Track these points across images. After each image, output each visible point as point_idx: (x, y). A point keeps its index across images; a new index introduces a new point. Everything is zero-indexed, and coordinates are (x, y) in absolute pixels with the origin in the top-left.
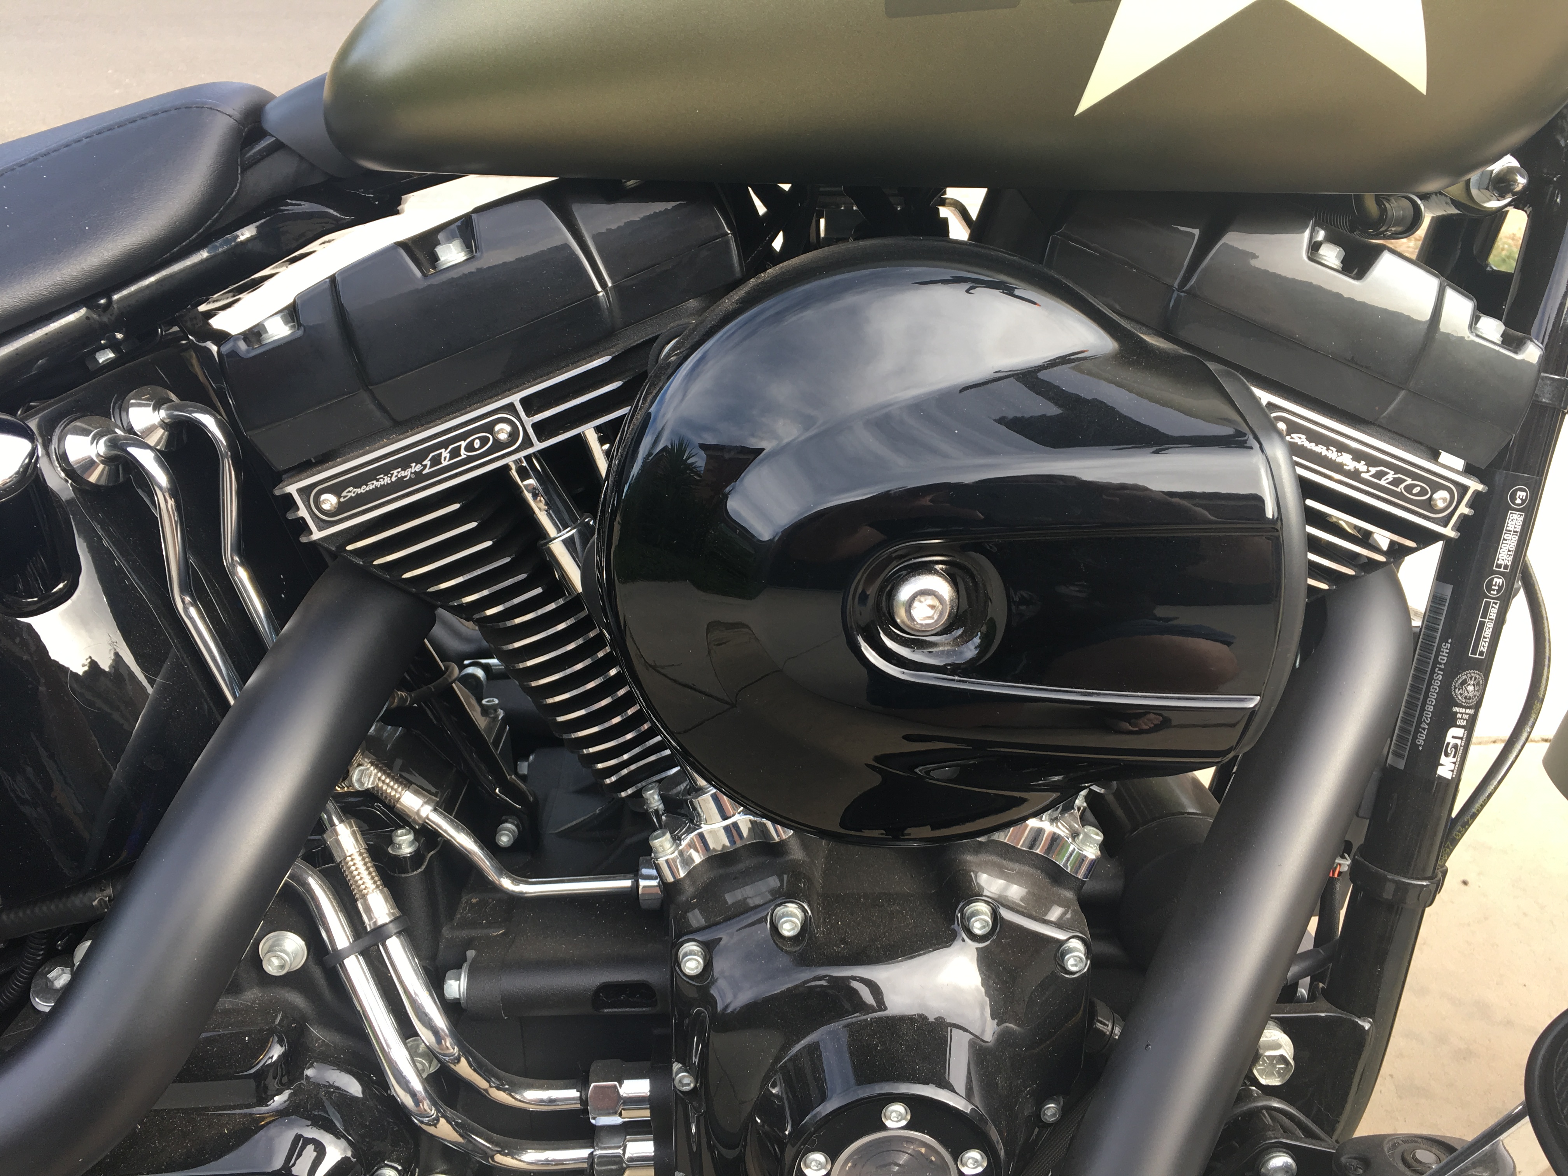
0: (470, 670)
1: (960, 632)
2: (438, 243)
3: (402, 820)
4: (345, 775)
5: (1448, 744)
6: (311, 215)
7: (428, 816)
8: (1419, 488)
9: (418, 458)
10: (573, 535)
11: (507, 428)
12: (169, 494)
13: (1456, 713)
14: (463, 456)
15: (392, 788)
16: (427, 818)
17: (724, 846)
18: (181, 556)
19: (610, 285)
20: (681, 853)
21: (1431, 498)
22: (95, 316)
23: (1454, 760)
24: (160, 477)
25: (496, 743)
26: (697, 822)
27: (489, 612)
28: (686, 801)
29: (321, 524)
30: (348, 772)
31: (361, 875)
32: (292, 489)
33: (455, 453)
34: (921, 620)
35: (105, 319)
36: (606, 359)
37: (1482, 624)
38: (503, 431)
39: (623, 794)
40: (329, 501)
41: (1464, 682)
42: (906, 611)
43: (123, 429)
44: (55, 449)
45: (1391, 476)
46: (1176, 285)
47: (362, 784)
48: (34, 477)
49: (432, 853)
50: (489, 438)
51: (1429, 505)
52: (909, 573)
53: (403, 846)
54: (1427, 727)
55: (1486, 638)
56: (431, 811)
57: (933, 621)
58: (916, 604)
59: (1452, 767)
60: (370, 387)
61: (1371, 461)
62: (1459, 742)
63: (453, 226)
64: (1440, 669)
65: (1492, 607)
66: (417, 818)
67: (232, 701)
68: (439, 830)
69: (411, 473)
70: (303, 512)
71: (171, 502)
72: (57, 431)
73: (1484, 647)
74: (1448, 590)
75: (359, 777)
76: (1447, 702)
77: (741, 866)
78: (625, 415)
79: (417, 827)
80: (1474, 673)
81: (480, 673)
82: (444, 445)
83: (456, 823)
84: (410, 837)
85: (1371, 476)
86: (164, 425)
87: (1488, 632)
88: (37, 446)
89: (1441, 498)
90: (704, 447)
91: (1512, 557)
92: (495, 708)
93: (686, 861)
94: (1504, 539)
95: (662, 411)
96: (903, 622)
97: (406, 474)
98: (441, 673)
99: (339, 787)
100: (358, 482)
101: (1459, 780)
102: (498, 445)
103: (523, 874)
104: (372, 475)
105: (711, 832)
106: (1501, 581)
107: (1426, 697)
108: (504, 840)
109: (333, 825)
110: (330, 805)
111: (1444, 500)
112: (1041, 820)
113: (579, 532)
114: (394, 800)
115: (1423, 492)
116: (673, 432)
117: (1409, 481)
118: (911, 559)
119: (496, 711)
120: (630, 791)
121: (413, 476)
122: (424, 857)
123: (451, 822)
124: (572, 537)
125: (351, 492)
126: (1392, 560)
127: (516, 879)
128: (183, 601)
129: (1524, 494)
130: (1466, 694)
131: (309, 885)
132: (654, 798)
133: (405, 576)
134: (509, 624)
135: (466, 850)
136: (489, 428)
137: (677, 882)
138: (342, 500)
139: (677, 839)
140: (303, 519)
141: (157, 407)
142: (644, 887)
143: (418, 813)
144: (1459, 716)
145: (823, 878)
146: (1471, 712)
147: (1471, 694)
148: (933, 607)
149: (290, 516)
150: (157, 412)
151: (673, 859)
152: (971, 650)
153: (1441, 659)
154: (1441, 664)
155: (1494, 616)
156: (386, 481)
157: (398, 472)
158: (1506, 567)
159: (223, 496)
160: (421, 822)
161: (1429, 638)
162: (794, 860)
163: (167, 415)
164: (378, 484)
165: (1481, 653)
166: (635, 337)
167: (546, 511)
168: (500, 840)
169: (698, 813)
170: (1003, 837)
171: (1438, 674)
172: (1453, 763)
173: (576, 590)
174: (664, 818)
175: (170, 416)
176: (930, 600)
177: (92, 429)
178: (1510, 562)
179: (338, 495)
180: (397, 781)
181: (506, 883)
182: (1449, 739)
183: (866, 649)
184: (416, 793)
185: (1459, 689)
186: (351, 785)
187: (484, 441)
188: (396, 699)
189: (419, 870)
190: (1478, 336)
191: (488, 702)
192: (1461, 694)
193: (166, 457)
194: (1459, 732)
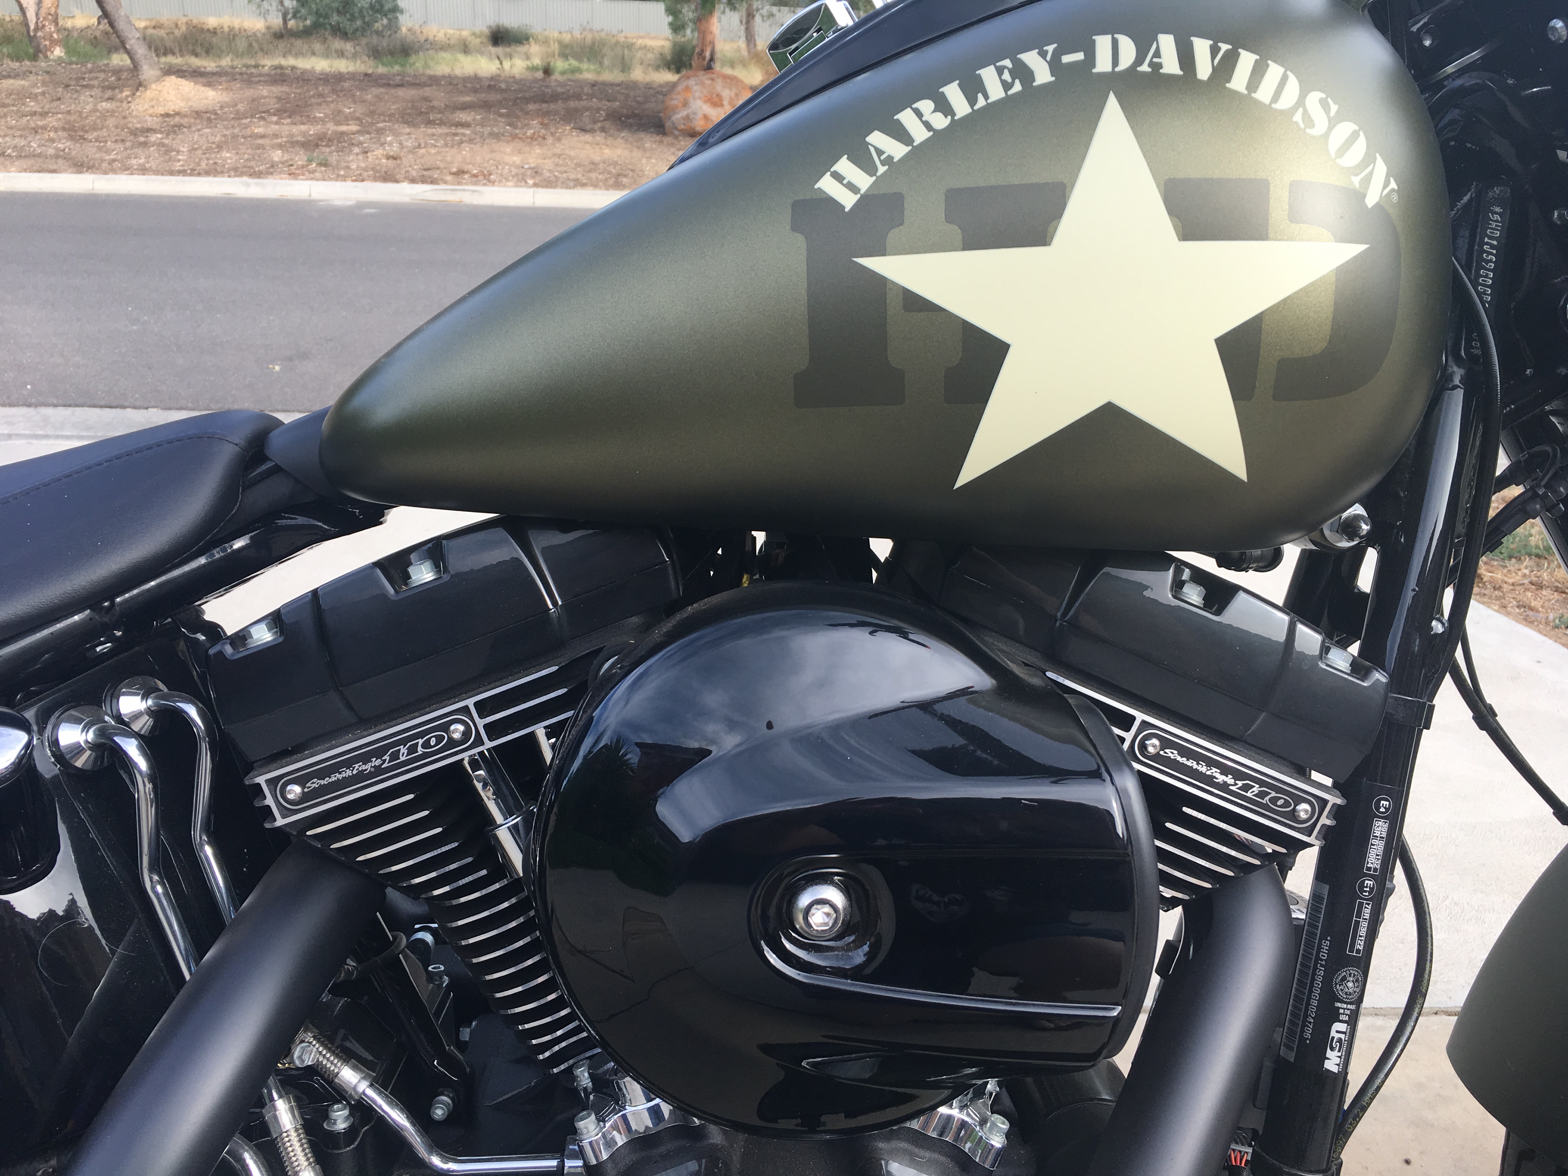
0: (420, 935)
1: (852, 938)
2: (410, 564)
3: (339, 1094)
4: (288, 1052)
5: (1333, 1038)
6: (302, 527)
7: (364, 1091)
8: (1282, 801)
9: (379, 753)
10: (517, 822)
11: (461, 728)
12: (149, 780)
13: (1339, 1008)
14: (420, 753)
15: (332, 1063)
16: (364, 1093)
17: (647, 1128)
18: (153, 831)
19: (560, 603)
20: (604, 1136)
21: (1294, 810)
22: (97, 617)
23: (1339, 1054)
24: (142, 763)
25: (437, 1014)
26: (622, 1103)
27: (437, 892)
28: (612, 1081)
29: (285, 812)
30: (290, 1049)
31: (295, 1152)
32: (261, 780)
33: (413, 749)
34: (817, 927)
35: (106, 619)
36: (554, 669)
37: (1357, 923)
38: (457, 731)
39: (555, 1070)
40: (295, 791)
41: (1344, 979)
42: (804, 918)
43: (113, 717)
44: (48, 736)
45: (1256, 789)
46: (1059, 615)
47: (303, 1061)
48: (27, 765)
49: (366, 1128)
50: (444, 736)
51: (1293, 815)
52: (807, 883)
53: (339, 1122)
54: (1312, 1021)
55: (1361, 936)
56: (368, 1087)
57: (827, 928)
58: (813, 911)
59: (1338, 1061)
60: (340, 689)
61: (1238, 775)
62: (1342, 1036)
63: (426, 547)
64: (1322, 965)
65: (1366, 907)
66: (353, 1093)
67: (187, 977)
68: (374, 1106)
69: (371, 767)
70: (269, 801)
71: (149, 786)
72: (53, 720)
73: (1360, 945)
74: (1325, 890)
75: (300, 1054)
76: (1330, 998)
77: (662, 1149)
78: (569, 718)
79: (353, 1103)
80: (1353, 971)
81: (428, 938)
82: (403, 742)
83: (391, 1098)
84: (346, 1112)
85: (1238, 788)
86: (150, 712)
87: (1363, 931)
88: (33, 737)
89: (1303, 809)
90: (639, 745)
91: (1380, 861)
92: (440, 975)
93: (609, 1143)
94: (1372, 845)
95: (605, 715)
96: (801, 927)
97: (366, 768)
98: (390, 944)
99: (281, 1064)
100: (322, 774)
101: (1346, 1074)
102: (452, 743)
103: (451, 1151)
104: (335, 768)
105: (634, 1113)
106: (1372, 883)
107: (1311, 991)
108: (439, 1113)
109: (272, 1099)
110: (271, 1081)
111: (1306, 811)
112: (951, 1106)
113: (523, 820)
114: (333, 1074)
115: (1286, 804)
116: (614, 731)
117: (1273, 794)
118: (808, 871)
119: (441, 978)
120: (562, 1067)
121: (373, 770)
122: (358, 1133)
123: (386, 1098)
124: (516, 824)
125: (314, 784)
126: (1267, 863)
127: (446, 1157)
128: (151, 881)
129: (1388, 803)
130: (1347, 990)
131: (244, 1160)
132: (584, 1076)
133: (359, 859)
134: (455, 902)
135: (398, 1126)
136: (446, 727)
137: (600, 1165)
138: (306, 790)
139: (601, 1120)
140: (268, 807)
141: (145, 697)
142: (570, 1167)
143: (355, 1088)
144: (1341, 1011)
145: (741, 1162)
146: (1353, 1007)
147: (1351, 990)
148: (828, 915)
149: (257, 804)
150: (145, 701)
151: (596, 1140)
152: (860, 956)
153: (1322, 956)
154: (1322, 960)
155: (1367, 916)
156: (347, 773)
157: (360, 766)
158: (1375, 870)
159: (198, 779)
160: (356, 1097)
161: (1312, 935)
162: (713, 1144)
163: (153, 703)
164: (340, 777)
165: (1358, 951)
166: (581, 649)
167: (495, 800)
168: (434, 1113)
169: (624, 1094)
170: (915, 1125)
171: (1321, 970)
172: (1338, 1057)
173: (517, 874)
174: (591, 1097)
175: (156, 705)
176: (827, 909)
177: (85, 718)
178: (1379, 866)
179: (303, 786)
180: (337, 1056)
181: (436, 1161)
182: (1333, 1033)
183: (768, 952)
184: (354, 1068)
185: (1340, 986)
186: (292, 1062)
187: (440, 739)
188: (343, 972)
189: (352, 1147)
190: (1328, 665)
191: (433, 968)
192: (1342, 990)
193: (148, 742)
194: (1342, 1027)
